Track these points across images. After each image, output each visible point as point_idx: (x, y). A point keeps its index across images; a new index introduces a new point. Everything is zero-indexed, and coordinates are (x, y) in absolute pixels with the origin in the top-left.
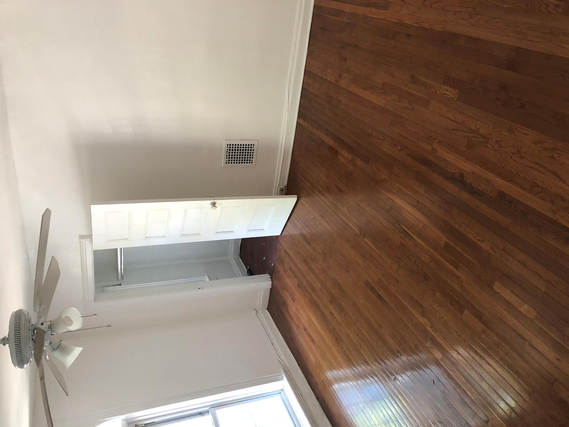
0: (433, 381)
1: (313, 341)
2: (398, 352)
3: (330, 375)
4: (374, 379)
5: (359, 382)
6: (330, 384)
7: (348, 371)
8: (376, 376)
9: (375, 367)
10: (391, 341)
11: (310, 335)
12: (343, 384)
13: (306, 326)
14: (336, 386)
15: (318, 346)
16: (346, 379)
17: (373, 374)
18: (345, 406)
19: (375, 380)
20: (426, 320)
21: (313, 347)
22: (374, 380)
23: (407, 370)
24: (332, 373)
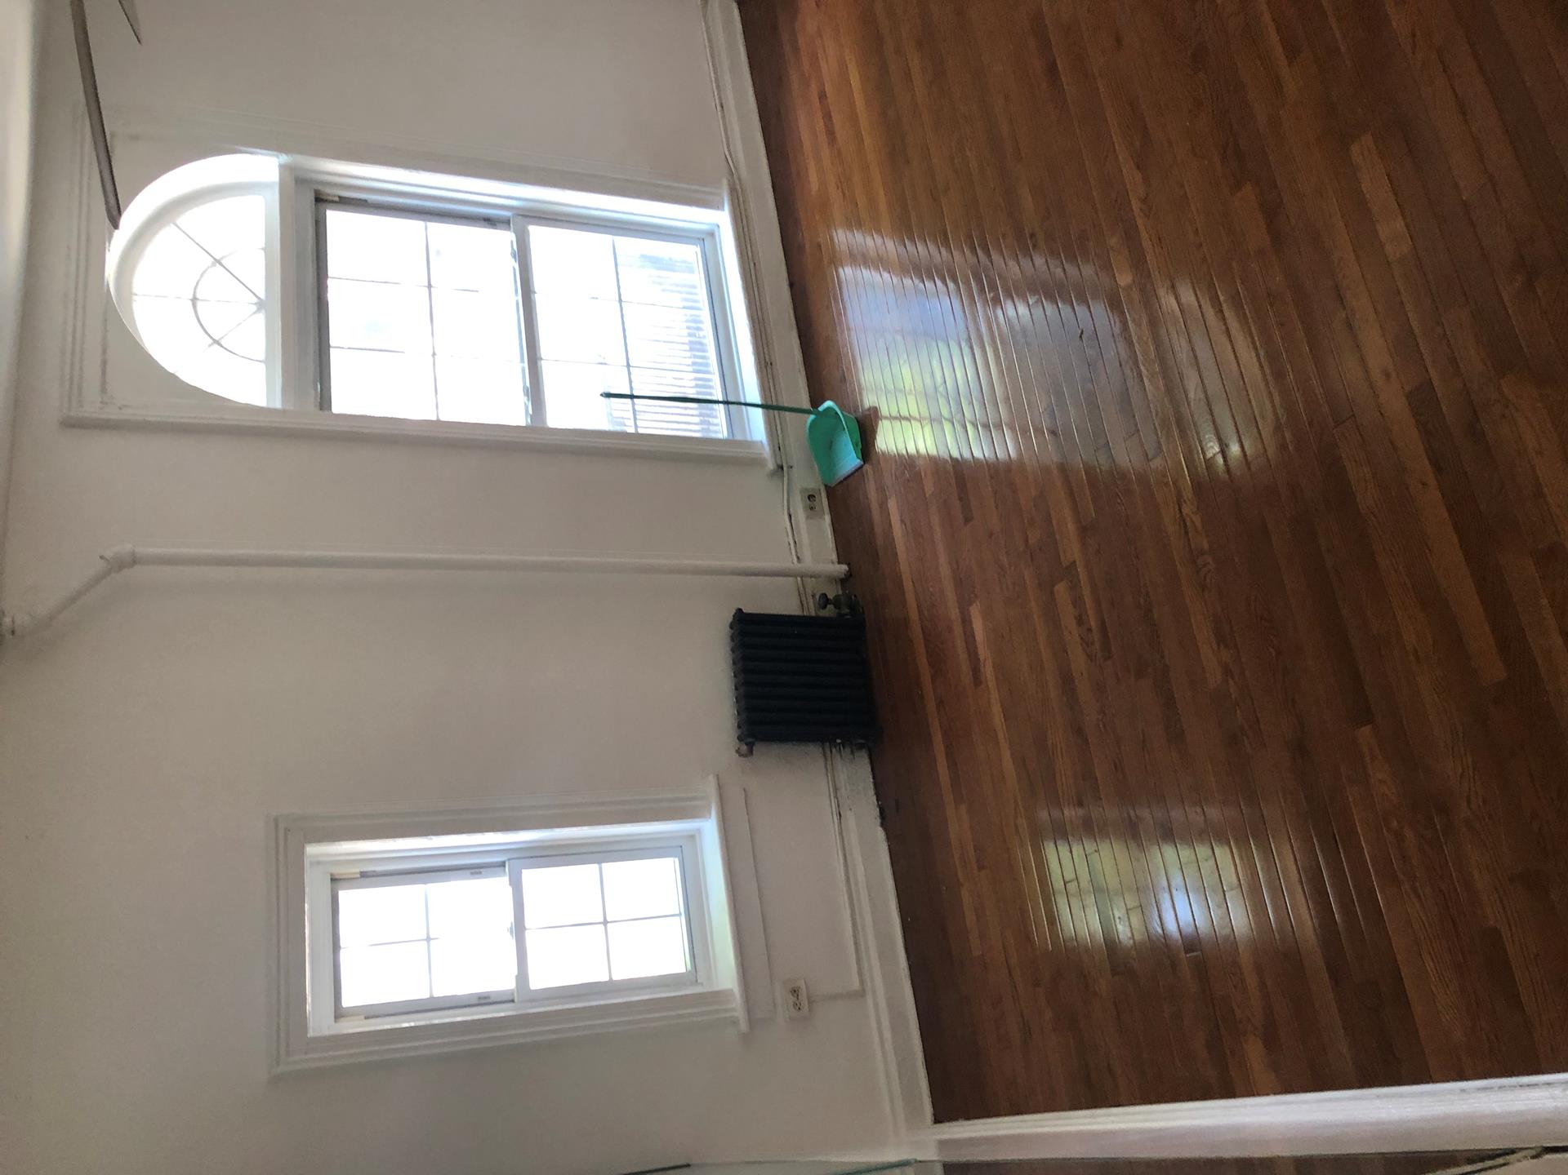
0: (1080, 332)
1: (831, 133)
2: (1032, 236)
3: (843, 238)
4: (946, 285)
5: (908, 282)
6: (835, 261)
7: (890, 244)
8: (955, 281)
9: (960, 258)
10: (1028, 201)
11: (828, 116)
12: (866, 273)
13: (828, 88)
14: (847, 273)
15: (839, 153)
16: (878, 262)
17: (947, 273)
18: (852, 325)
19: (948, 288)
20: (1138, 176)
21: (826, 153)
22: (945, 289)
23: (1034, 291)
24: (850, 235)
